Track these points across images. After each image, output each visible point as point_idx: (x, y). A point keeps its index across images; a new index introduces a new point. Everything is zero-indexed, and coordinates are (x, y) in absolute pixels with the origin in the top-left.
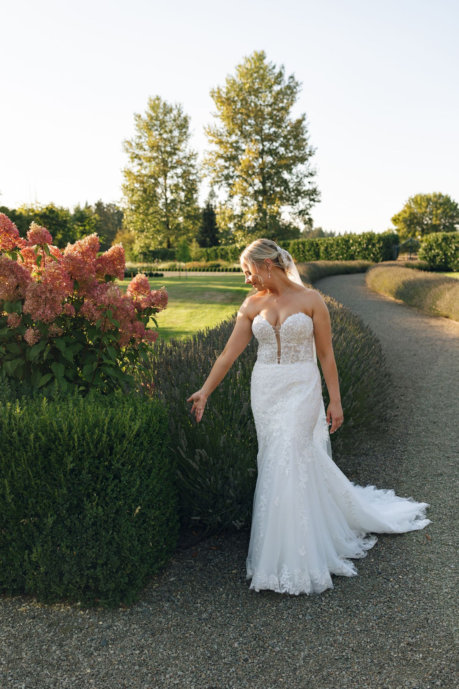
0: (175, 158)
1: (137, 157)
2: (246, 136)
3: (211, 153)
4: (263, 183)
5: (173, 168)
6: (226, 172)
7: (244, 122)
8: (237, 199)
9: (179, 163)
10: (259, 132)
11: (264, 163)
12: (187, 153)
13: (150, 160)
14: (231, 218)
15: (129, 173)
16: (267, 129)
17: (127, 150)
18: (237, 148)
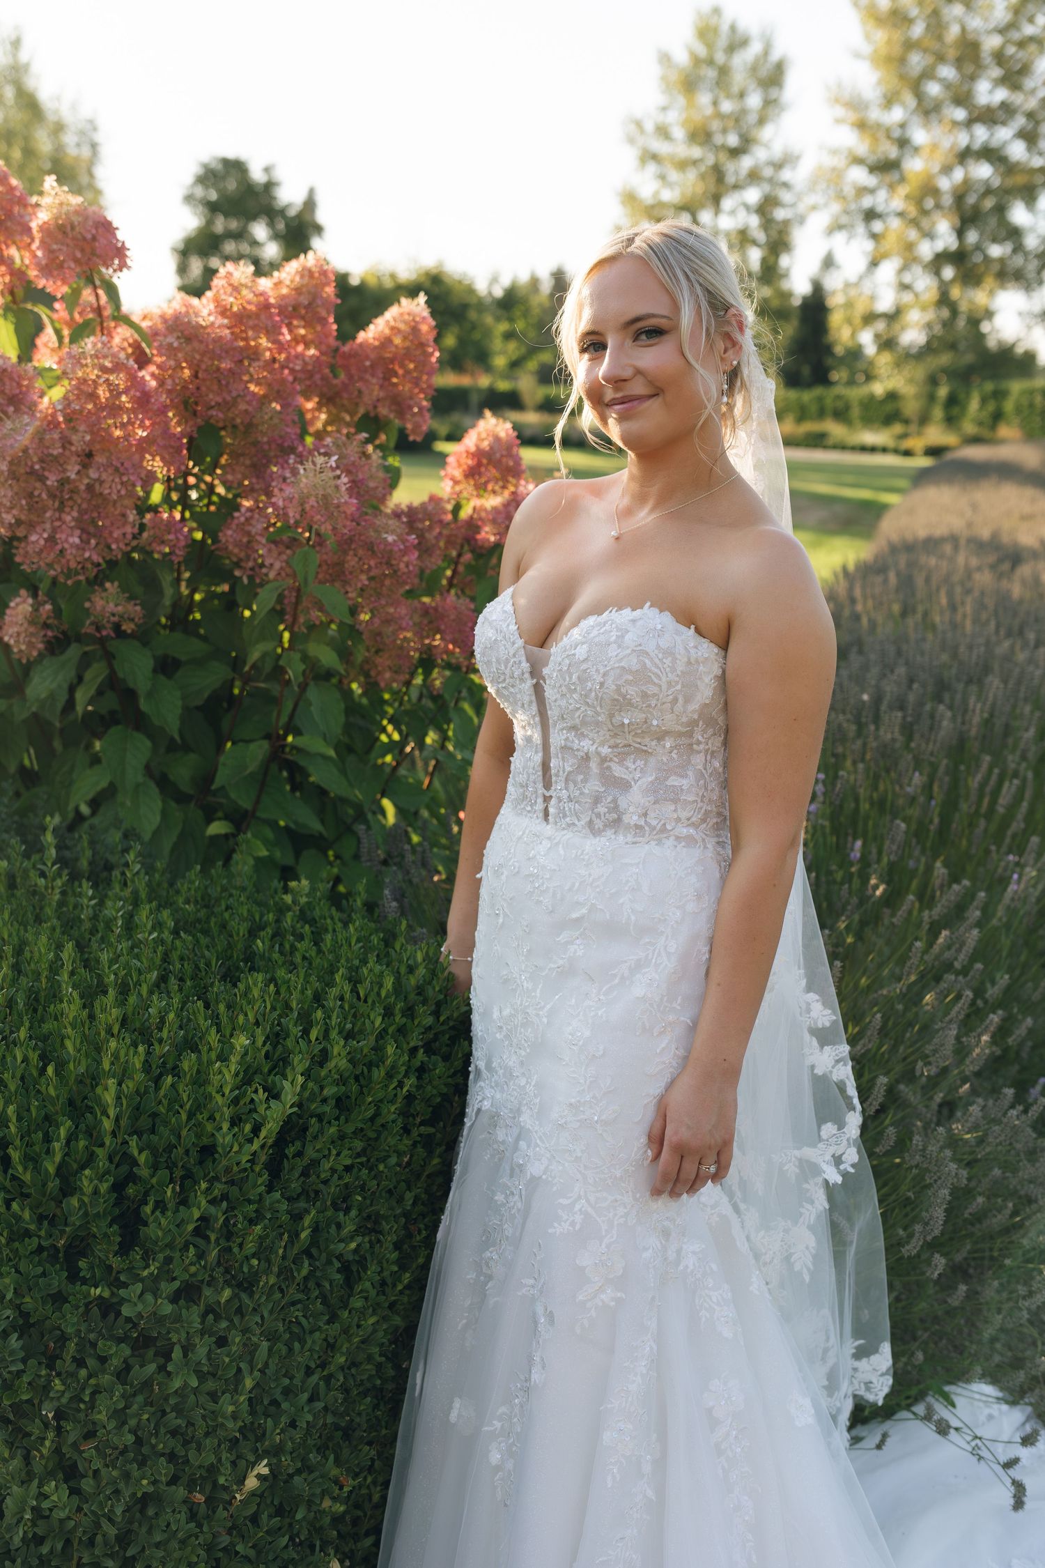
0: (746, 163)
1: (655, 157)
2: (928, 111)
3: (834, 152)
4: (960, 233)
5: (737, 187)
6: (867, 202)
7: (928, 74)
8: (888, 270)
9: (754, 176)
10: (962, 98)
11: (966, 181)
12: (777, 151)
13: (683, 165)
14: (870, 318)
15: (630, 198)
16: (987, 93)
17: (631, 141)
18: (903, 143)
